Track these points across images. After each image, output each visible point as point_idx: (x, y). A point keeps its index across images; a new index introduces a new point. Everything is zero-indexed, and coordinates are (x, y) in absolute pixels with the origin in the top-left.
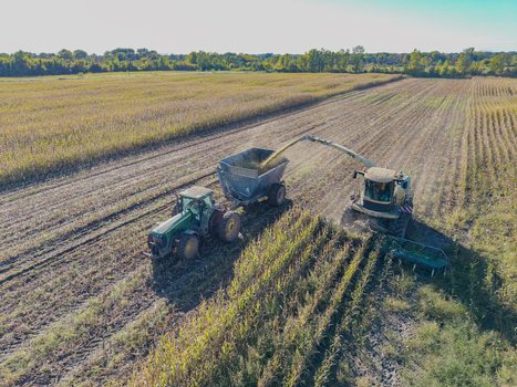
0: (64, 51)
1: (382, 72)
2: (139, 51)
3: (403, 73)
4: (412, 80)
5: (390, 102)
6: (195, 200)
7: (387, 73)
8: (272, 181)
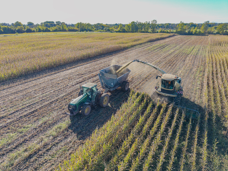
0: (17, 22)
1: (165, 32)
2: (56, 22)
3: (175, 33)
4: (179, 37)
5: (164, 50)
6: (88, 89)
7: (168, 33)
8: (123, 80)
